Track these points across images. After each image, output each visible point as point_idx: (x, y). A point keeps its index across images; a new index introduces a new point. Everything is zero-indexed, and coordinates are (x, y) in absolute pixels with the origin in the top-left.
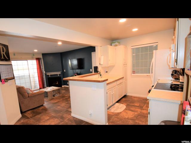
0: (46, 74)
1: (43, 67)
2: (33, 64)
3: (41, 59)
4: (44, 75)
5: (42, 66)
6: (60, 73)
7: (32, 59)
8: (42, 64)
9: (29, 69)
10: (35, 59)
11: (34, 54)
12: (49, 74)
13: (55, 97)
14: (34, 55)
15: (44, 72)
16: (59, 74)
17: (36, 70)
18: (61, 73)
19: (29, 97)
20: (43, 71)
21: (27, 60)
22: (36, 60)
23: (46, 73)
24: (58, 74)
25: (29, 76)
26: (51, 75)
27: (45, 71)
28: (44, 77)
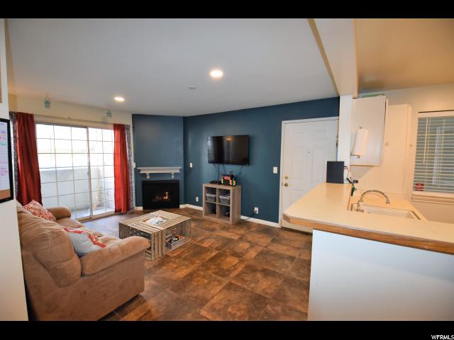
0: (140, 170)
1: (131, 152)
2: (105, 140)
3: (128, 129)
4: (133, 172)
5: (130, 148)
6: (178, 171)
7: (102, 125)
8: (129, 143)
9: (89, 153)
10: (112, 126)
11: (110, 110)
12: (147, 171)
13: (173, 248)
14: (109, 114)
15: (134, 165)
16: (175, 174)
17: (112, 157)
18: (180, 170)
19: (82, 275)
20: (130, 160)
21: (86, 127)
22: (114, 130)
23: (138, 168)
24: (172, 172)
25: (89, 173)
26: (151, 174)
27: (135, 161)
28: (133, 179)
